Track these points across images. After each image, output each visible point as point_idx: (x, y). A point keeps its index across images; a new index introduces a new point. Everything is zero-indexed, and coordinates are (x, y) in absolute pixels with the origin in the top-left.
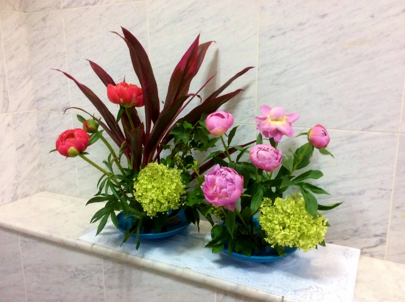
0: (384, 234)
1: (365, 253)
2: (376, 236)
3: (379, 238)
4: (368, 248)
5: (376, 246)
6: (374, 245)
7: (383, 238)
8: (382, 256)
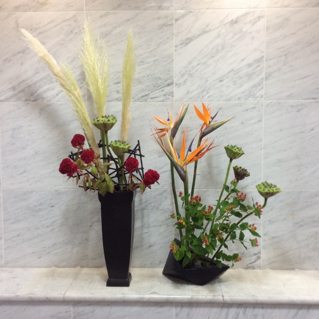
0: (260, 252)
1: (250, 267)
2: (255, 254)
3: (256, 256)
4: (251, 264)
5: (255, 261)
6: (254, 260)
7: (259, 255)
8: (259, 267)
